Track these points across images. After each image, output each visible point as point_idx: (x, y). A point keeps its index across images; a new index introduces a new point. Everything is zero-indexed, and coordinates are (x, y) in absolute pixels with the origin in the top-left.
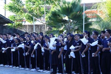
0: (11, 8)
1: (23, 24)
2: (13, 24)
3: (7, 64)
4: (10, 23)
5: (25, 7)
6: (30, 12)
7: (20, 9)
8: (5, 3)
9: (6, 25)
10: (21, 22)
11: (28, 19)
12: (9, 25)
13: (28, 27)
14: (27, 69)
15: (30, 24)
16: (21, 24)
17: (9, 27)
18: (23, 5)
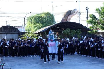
0: (91, 22)
1: (98, 31)
2: (91, 31)
3: (88, 55)
4: (90, 31)
5: (99, 21)
6: (102, 24)
7: (96, 23)
8: (87, 19)
9: (88, 32)
10: (97, 30)
11: (101, 28)
12: (90, 32)
13: (101, 33)
14: (100, 58)
15: (102, 31)
16: (97, 32)
17: (90, 33)
18: (98, 20)
